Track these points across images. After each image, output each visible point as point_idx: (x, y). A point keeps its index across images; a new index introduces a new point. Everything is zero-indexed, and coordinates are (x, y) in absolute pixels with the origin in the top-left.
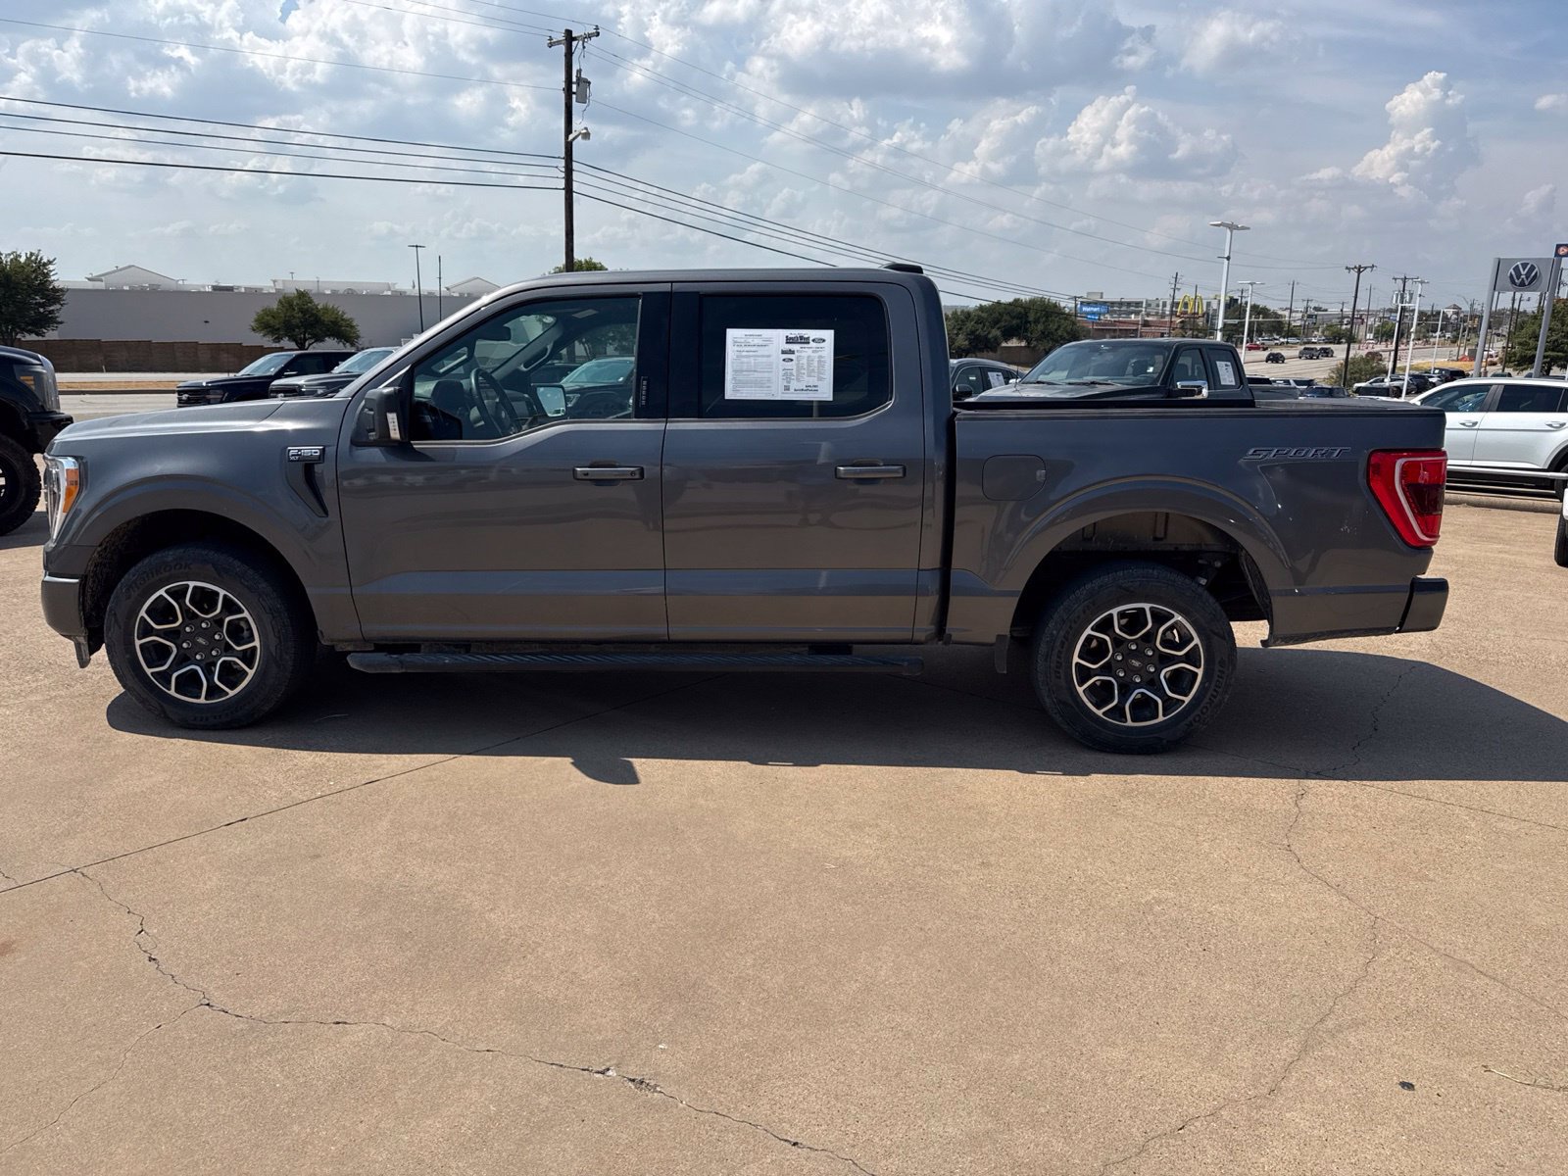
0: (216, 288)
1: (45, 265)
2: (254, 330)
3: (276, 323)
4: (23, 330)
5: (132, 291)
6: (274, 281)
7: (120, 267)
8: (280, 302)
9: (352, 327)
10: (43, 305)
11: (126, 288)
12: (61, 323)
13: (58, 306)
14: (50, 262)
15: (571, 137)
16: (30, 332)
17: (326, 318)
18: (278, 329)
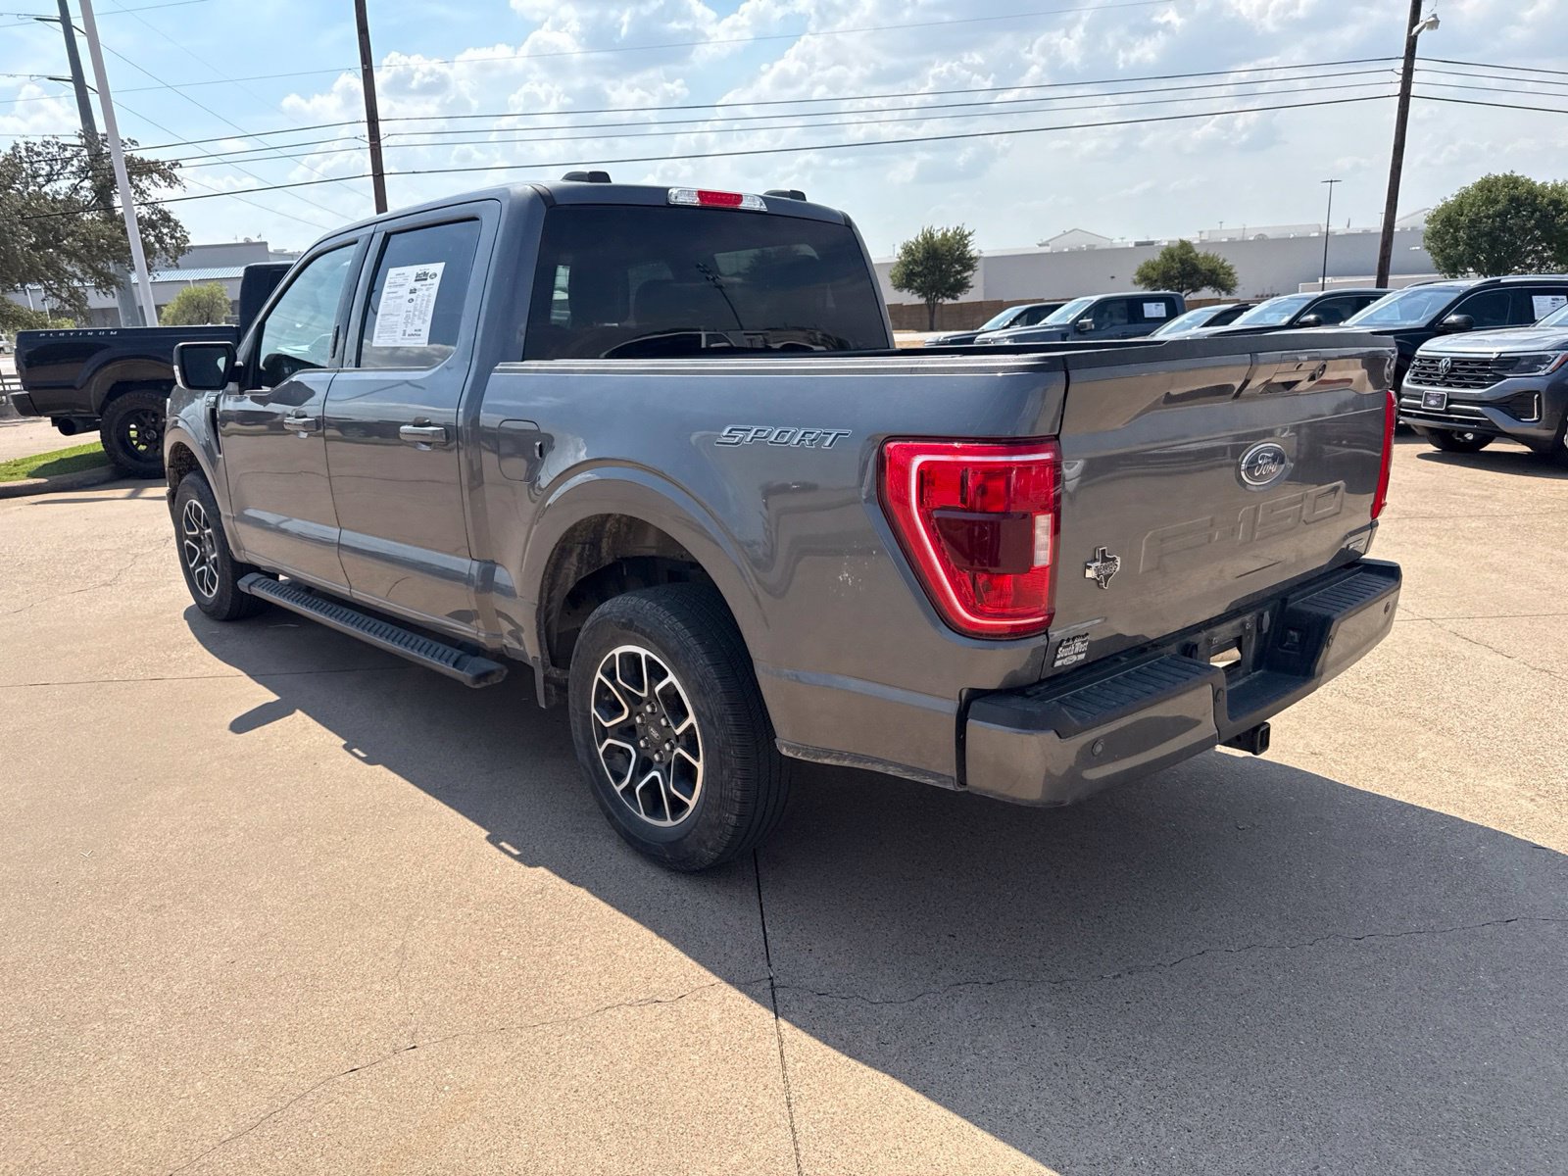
0: (1138, 244)
1: (966, 236)
2: (1135, 283)
3: (1154, 275)
4: (944, 295)
5: (1071, 253)
6: (1201, 232)
7: (1067, 231)
8: (1163, 253)
9: (1230, 274)
10: (959, 272)
11: (1066, 250)
12: (972, 287)
13: (971, 272)
14: (970, 234)
15: (1415, 29)
16: (948, 297)
17: (1203, 267)
18: (1156, 281)
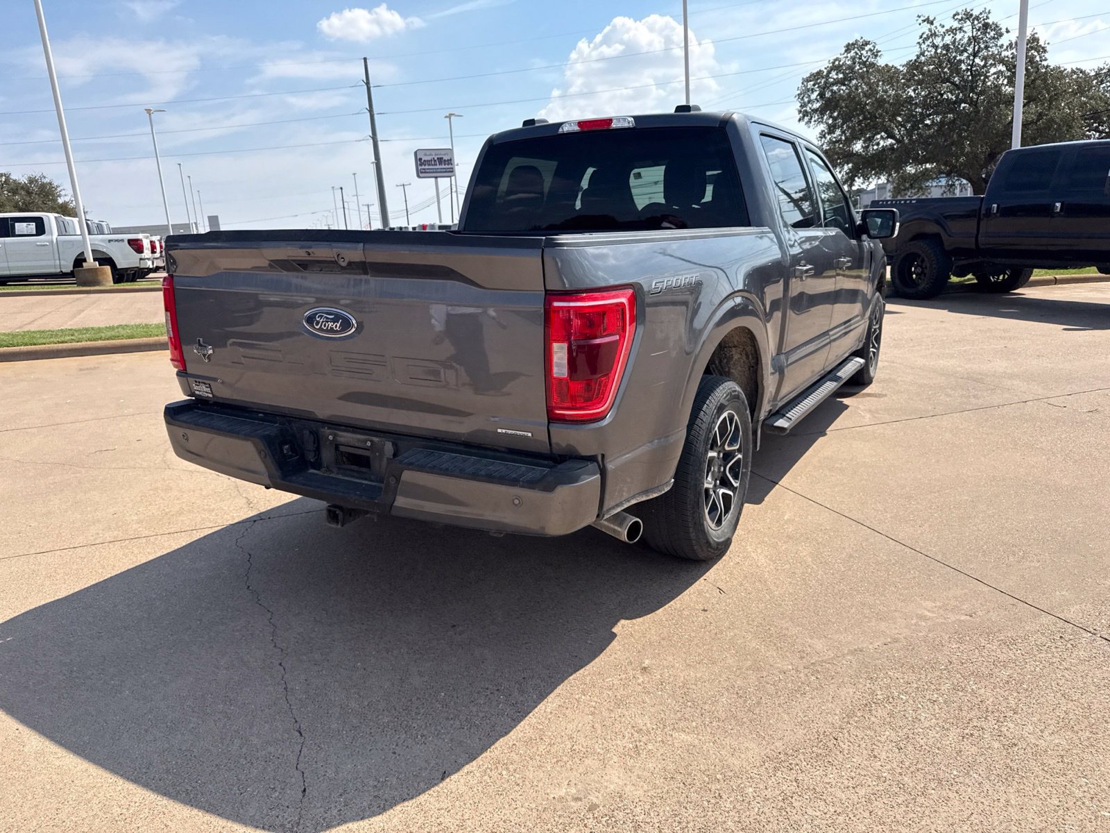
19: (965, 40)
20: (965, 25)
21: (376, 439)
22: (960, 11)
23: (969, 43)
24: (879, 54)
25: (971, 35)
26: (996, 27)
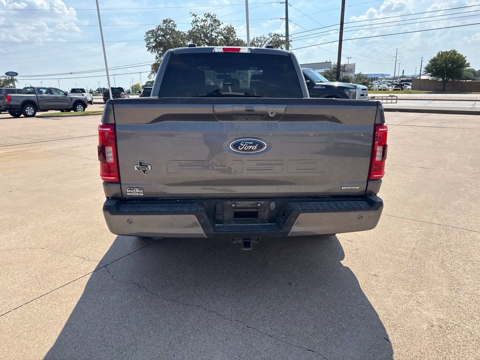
19: (208, 25)
20: (208, 19)
21: (262, 202)
22: (207, 13)
23: (209, 27)
24: (176, 26)
25: (210, 23)
26: (219, 22)
